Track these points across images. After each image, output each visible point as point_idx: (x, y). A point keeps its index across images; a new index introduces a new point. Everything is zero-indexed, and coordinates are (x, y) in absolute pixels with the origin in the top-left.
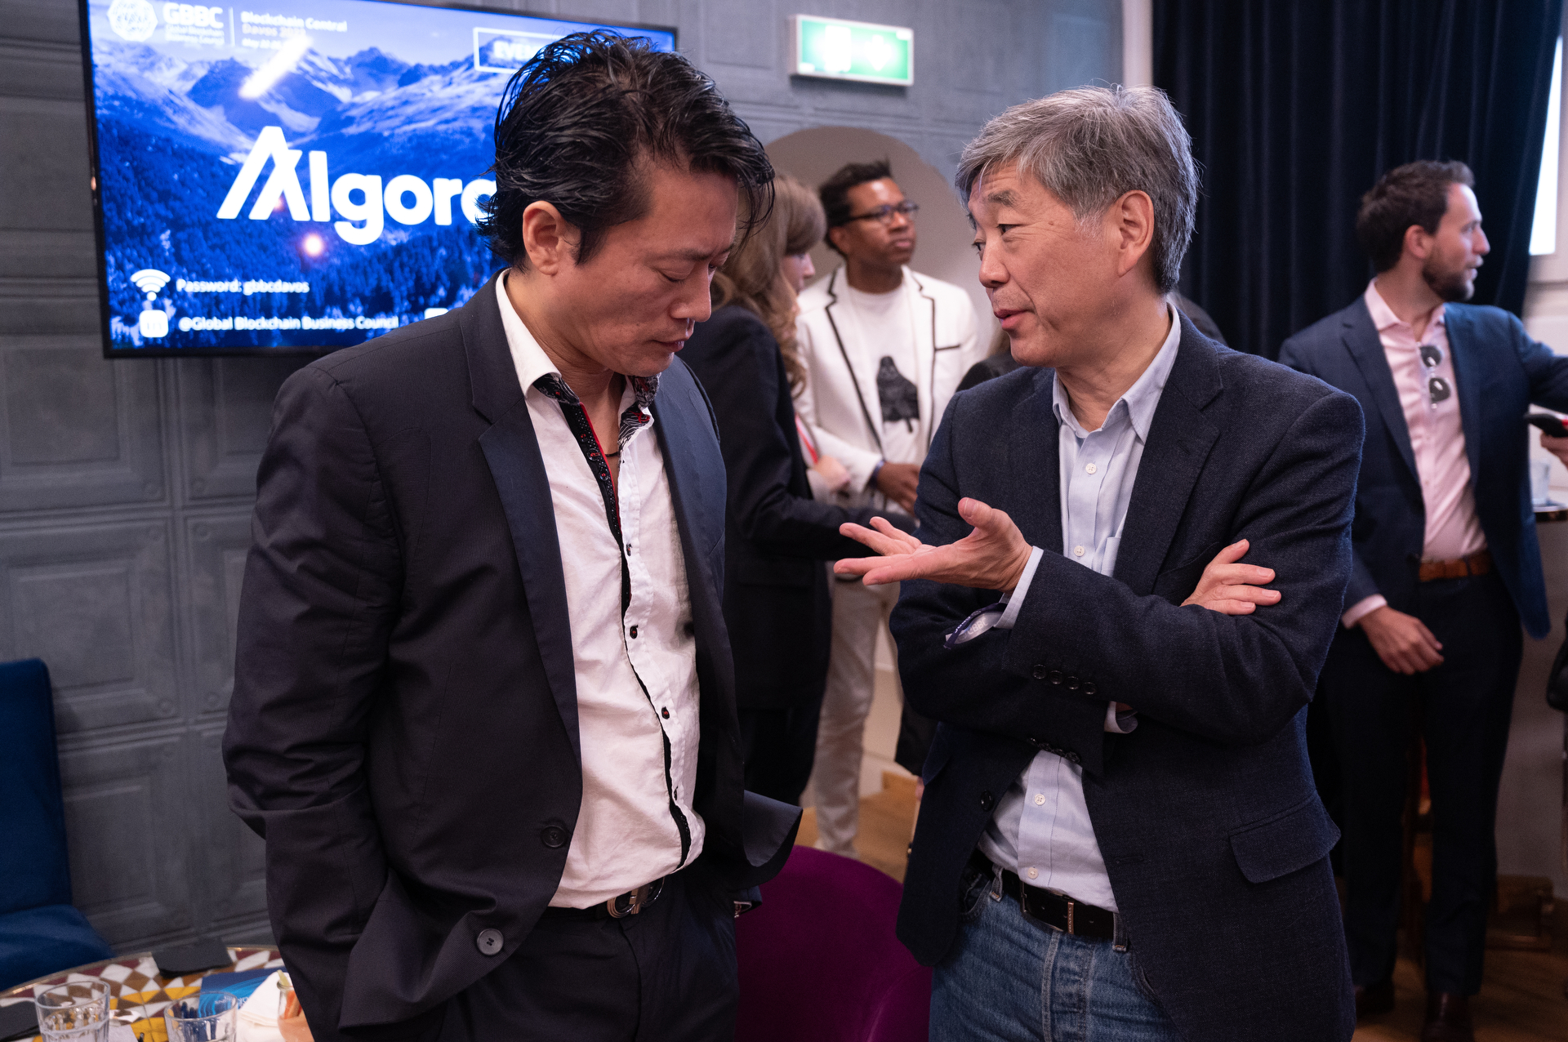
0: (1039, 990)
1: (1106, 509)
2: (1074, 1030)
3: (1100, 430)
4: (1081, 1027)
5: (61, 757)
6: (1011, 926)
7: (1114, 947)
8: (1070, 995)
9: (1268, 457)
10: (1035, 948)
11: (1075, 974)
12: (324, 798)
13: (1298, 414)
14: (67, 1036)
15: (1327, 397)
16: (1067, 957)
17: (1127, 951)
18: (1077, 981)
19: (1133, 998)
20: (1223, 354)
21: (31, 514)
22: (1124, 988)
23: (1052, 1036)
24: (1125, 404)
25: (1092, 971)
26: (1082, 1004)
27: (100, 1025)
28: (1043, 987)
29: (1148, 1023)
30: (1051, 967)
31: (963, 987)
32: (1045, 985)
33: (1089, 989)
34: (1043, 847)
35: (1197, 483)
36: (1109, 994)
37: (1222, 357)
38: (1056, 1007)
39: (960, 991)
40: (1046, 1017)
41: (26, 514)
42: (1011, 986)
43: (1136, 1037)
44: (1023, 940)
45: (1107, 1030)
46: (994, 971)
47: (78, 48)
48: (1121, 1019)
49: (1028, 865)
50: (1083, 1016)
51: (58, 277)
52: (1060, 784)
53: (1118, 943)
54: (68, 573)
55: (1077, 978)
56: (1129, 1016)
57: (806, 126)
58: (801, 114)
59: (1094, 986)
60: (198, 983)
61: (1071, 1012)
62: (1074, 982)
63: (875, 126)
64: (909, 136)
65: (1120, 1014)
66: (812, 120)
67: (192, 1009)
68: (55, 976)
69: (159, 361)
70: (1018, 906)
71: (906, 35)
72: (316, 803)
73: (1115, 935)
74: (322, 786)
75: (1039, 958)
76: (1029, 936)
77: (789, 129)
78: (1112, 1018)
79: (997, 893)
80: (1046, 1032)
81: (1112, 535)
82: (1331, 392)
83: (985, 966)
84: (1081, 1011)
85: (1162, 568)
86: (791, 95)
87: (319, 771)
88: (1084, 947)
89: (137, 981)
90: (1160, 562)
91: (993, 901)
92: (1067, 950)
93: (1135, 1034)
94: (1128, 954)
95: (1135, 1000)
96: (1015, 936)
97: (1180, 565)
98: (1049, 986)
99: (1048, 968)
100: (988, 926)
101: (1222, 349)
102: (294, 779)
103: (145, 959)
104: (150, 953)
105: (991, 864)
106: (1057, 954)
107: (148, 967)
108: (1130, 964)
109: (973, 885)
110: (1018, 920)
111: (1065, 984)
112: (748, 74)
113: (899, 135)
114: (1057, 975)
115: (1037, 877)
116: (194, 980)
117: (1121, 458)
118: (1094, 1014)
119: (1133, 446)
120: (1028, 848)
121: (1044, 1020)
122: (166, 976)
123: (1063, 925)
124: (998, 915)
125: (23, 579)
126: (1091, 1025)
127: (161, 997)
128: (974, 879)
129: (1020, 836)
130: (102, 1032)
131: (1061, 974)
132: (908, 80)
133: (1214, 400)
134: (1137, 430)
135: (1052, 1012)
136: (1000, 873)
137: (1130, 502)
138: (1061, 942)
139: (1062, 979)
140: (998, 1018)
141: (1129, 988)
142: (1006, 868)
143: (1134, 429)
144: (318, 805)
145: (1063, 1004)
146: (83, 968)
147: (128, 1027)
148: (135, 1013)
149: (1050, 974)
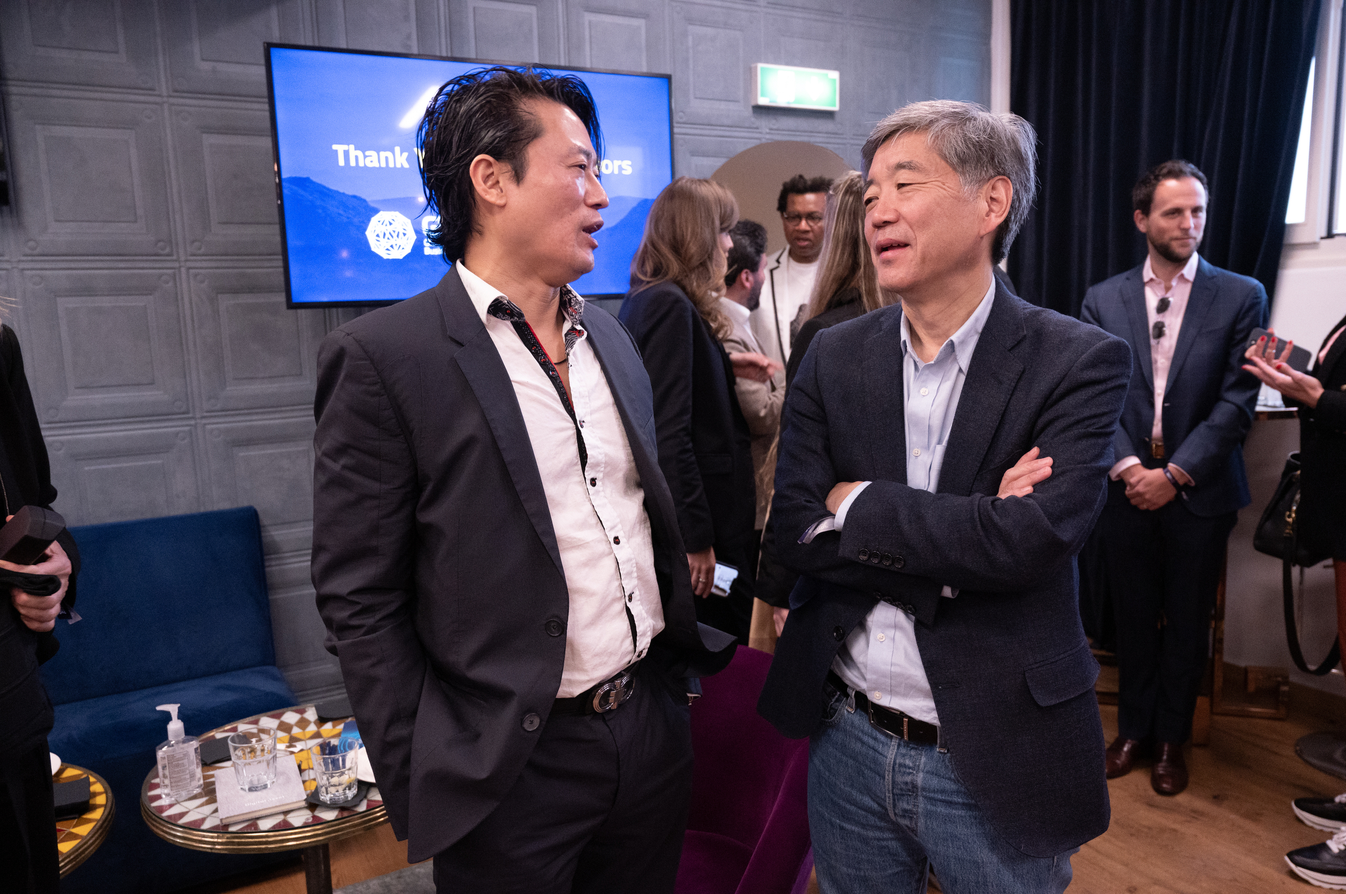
0: (884, 778)
1: (936, 422)
2: (909, 807)
3: (933, 362)
4: (914, 805)
5: (267, 569)
6: (862, 731)
7: (938, 750)
8: (906, 783)
9: (1058, 385)
10: (880, 748)
11: (910, 768)
12: (372, 630)
13: (1083, 353)
14: (249, 764)
15: (1105, 341)
16: (904, 756)
17: (948, 752)
18: (911, 773)
19: (952, 786)
20: (1026, 308)
21: (246, 411)
22: (946, 778)
23: (894, 811)
24: (952, 344)
25: (922, 766)
26: (915, 789)
27: (271, 756)
28: (887, 777)
29: (964, 804)
30: (892, 763)
31: (830, 771)
32: (888, 776)
33: (920, 779)
34: (884, 676)
35: (1007, 406)
36: (935, 782)
37: (1026, 311)
38: (896, 791)
39: (827, 773)
40: (889, 797)
41: (242, 412)
42: (864, 773)
43: (955, 814)
44: (871, 742)
45: (933, 808)
46: (851, 762)
47: (266, 100)
48: (943, 801)
49: (875, 689)
50: (916, 797)
51: (260, 255)
52: (896, 626)
53: (941, 747)
54: (270, 450)
55: (911, 771)
56: (950, 799)
57: (764, 141)
58: (760, 133)
59: (924, 777)
60: (341, 726)
61: (907, 795)
62: (909, 774)
63: (812, 140)
64: (836, 146)
65: (943, 798)
66: (768, 136)
67: (334, 745)
68: (251, 719)
69: (327, 310)
70: (867, 717)
71: (835, 75)
72: (366, 634)
73: (938, 742)
74: (369, 621)
75: (884, 756)
76: (875, 739)
77: (752, 143)
78: (937, 800)
79: (852, 708)
80: (890, 808)
81: (939, 442)
82: (1108, 337)
83: (844, 758)
84: (915, 795)
85: (980, 469)
86: (753, 119)
87: (366, 610)
88: (916, 749)
89: (303, 723)
90: (979, 465)
91: (847, 711)
92: (903, 751)
93: (954, 811)
94: (949, 755)
95: (954, 787)
96: (866, 739)
97: (992, 467)
98: (890, 776)
99: (889, 764)
100: (845, 731)
101: (1025, 305)
102: (351, 616)
103: (310, 708)
104: (313, 704)
105: (847, 686)
106: (896, 753)
107: (311, 714)
108: (950, 762)
109: (834, 700)
110: (867, 727)
111: (902, 776)
112: (723, 105)
113: (830, 146)
114: (897, 769)
115: (882, 699)
116: (339, 724)
117: (947, 386)
118: (925, 797)
119: (958, 376)
120: (874, 677)
121: (887, 799)
122: (322, 720)
123: (900, 733)
124: (852, 723)
125: (242, 454)
126: (922, 804)
127: (317, 735)
128: (834, 696)
129: (868, 666)
130: (272, 761)
131: (898, 768)
132: (836, 108)
133: (1019, 343)
134: (960, 364)
135: (893, 794)
136: (853, 694)
137: (954, 419)
138: (899, 745)
139: (900, 771)
140: (855, 794)
141: (950, 779)
142: (858, 689)
143: (958, 363)
144: (368, 634)
145: (901, 789)
146: (269, 713)
147: (293, 756)
148: (299, 746)
149: (891, 768)
